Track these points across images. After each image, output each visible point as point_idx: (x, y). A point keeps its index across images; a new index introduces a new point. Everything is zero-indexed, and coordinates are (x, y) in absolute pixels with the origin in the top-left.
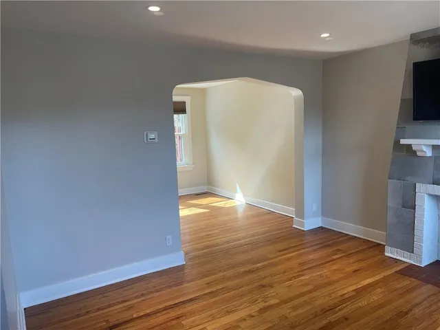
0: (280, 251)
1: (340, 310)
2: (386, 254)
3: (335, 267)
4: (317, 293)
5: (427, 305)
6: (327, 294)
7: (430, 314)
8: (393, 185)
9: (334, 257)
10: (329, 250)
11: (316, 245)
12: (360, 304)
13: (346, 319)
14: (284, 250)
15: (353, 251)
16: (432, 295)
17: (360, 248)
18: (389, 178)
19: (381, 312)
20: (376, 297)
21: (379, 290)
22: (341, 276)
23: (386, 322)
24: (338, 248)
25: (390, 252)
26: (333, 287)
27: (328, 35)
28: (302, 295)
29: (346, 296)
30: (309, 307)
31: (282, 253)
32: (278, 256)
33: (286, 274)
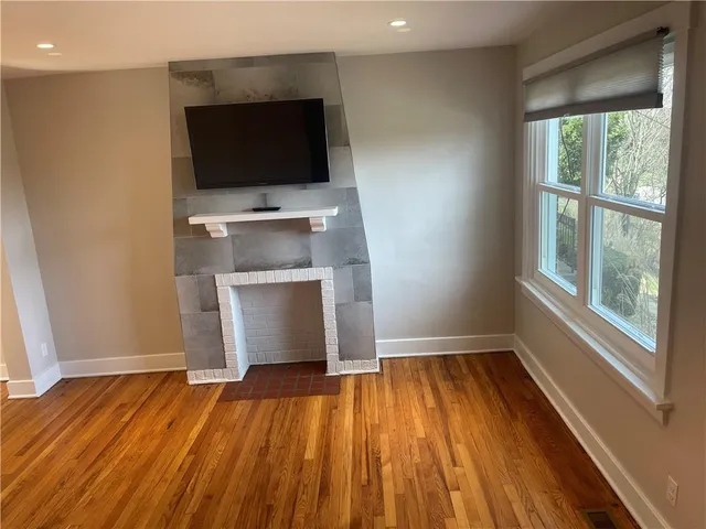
0: (21, 453)
1: (193, 490)
2: (191, 382)
3: (138, 433)
4: (144, 486)
5: (279, 426)
6: (158, 479)
7: (289, 433)
8: (183, 284)
9: (126, 419)
10: (108, 411)
11: (79, 413)
12: (210, 467)
13: (209, 497)
14: (28, 447)
15: (144, 398)
16: (275, 412)
17: (151, 389)
18: (177, 275)
19: (240, 463)
20: (220, 446)
21: (218, 436)
22: (156, 442)
23: (255, 471)
24: (117, 403)
25: (196, 378)
26: (159, 464)
27: (51, 46)
28: (122, 503)
29: (186, 466)
30: (149, 515)
31: (27, 455)
32: (26, 463)
33: (68, 485)
